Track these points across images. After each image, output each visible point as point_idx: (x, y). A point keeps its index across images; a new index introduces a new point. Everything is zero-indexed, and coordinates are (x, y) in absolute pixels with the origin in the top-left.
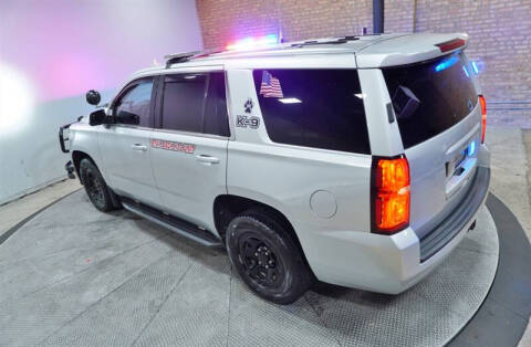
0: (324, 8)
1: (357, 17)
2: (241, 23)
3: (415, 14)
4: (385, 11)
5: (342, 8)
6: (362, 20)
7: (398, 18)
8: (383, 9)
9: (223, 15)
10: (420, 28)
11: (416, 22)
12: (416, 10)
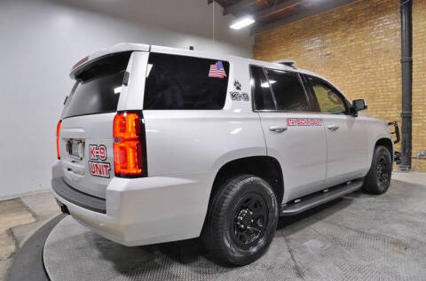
0: (356, 74)
1: (386, 79)
5: (372, 73)
6: (391, 82)
8: (412, 72)
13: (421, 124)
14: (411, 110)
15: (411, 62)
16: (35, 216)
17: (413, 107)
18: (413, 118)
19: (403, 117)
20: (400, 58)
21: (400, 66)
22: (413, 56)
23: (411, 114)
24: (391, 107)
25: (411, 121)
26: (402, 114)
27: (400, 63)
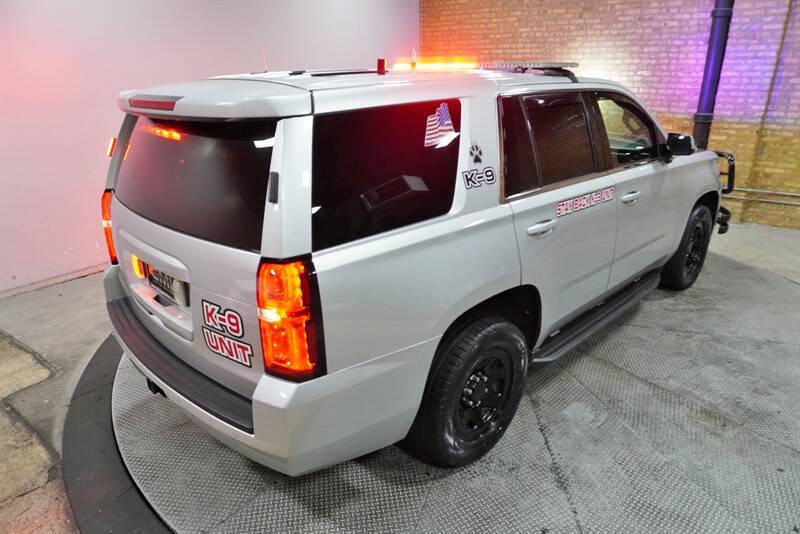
0: (625, 28)
1: (678, 46)
2: (486, 37)
3: (780, 52)
4: (729, 41)
5: (656, 30)
6: (687, 53)
7: (751, 54)
8: (727, 37)
9: (460, 22)
10: (784, 74)
11: (779, 62)
12: (782, 44)
13: (724, 138)
14: (712, 111)
15: (728, 18)
16: (40, 360)
17: (717, 106)
18: (713, 125)
19: (696, 123)
20: (712, 8)
21: (710, 22)
22: (735, 6)
23: (711, 118)
24: (680, 100)
25: (709, 130)
26: (696, 116)
27: (709, 15)
